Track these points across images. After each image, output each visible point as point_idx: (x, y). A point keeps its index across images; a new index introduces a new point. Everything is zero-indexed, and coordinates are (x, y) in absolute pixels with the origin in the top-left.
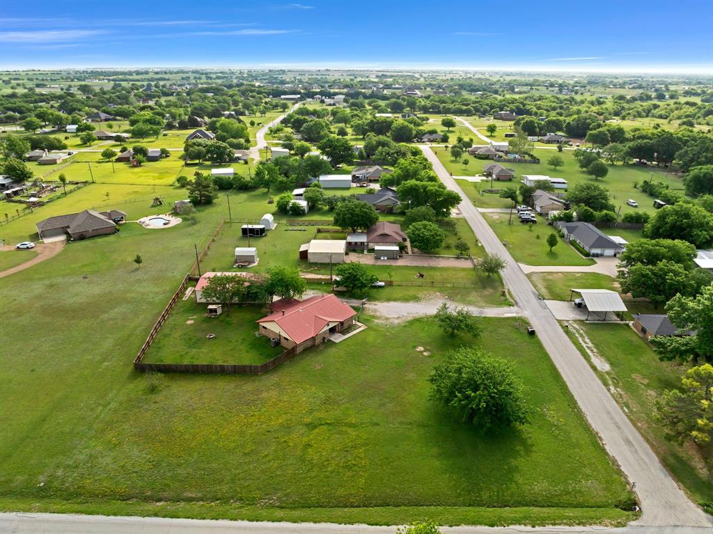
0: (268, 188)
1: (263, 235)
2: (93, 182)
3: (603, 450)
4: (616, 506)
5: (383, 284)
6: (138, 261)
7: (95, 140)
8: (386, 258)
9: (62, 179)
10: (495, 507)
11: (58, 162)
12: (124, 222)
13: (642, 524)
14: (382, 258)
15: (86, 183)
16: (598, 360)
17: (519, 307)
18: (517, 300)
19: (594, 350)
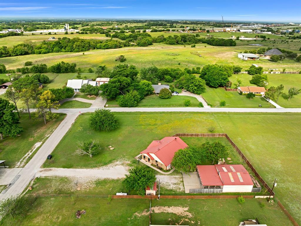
16: (36, 146)
17: (34, 177)
18: (28, 183)
19: (30, 151)
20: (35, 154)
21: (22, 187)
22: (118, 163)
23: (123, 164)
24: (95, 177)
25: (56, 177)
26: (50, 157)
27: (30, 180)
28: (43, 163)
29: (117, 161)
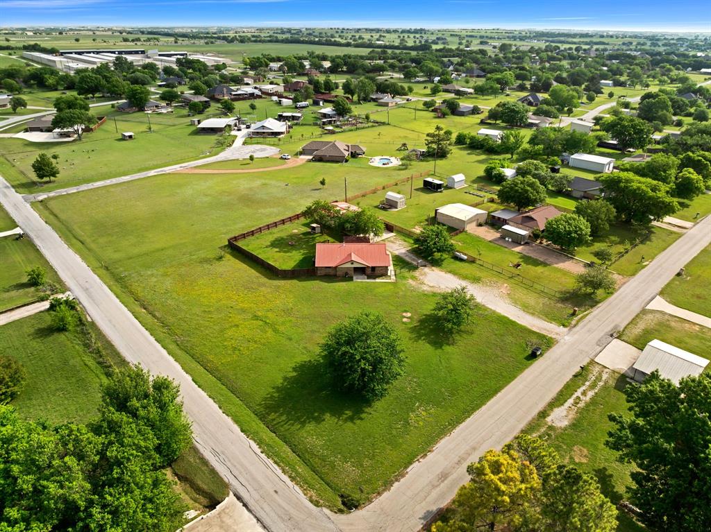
0: (512, 155)
1: (439, 190)
2: (388, 124)
3: (410, 463)
4: (342, 496)
5: (465, 257)
6: (323, 183)
7: (440, 91)
8: (510, 240)
9: (367, 117)
10: (268, 427)
11: (390, 105)
12: (363, 156)
13: (331, 517)
14: (507, 239)
15: (384, 124)
16: (565, 413)
17: (570, 330)
18: (581, 324)
19: (582, 405)
20: (567, 386)
21: (590, 321)
22: (425, 288)
23: (423, 283)
24: (475, 288)
25: (533, 314)
26: (533, 356)
27: (577, 328)
28: (551, 350)
29: (424, 291)
